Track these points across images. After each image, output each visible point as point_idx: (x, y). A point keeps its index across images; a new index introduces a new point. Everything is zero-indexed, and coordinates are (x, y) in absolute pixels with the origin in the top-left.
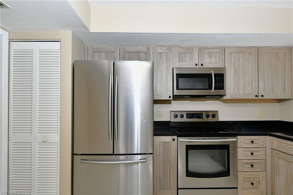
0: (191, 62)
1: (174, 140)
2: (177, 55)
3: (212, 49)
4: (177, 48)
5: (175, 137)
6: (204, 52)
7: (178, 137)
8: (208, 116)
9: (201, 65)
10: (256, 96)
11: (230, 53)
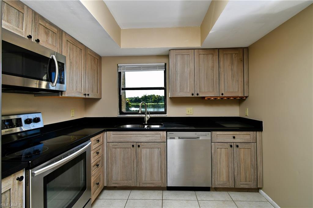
0: (18, 27)
1: (21, 179)
7: (27, 170)
9: (36, 41)
10: (85, 95)
11: (67, 40)
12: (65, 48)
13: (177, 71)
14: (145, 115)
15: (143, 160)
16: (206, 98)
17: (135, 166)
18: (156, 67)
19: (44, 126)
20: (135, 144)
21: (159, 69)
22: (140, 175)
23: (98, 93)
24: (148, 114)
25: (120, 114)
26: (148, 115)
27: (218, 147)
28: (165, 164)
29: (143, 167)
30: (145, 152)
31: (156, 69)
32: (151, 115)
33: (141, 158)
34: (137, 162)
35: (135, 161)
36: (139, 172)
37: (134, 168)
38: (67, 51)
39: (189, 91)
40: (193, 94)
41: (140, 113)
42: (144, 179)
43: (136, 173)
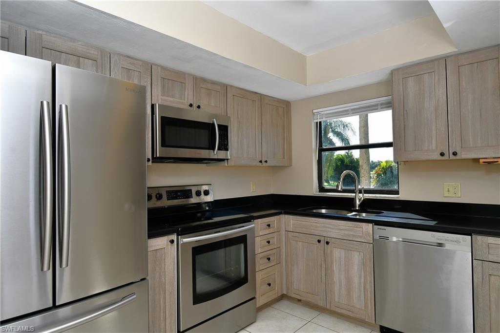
0: (181, 99)
1: (172, 242)
2: (160, 80)
3: (211, 83)
4: (159, 68)
5: (174, 237)
6: (201, 86)
7: (178, 235)
8: (198, 194)
9: (197, 107)
10: (261, 162)
11: (233, 95)
12: (231, 105)
13: (406, 111)
14: (354, 194)
15: (335, 268)
16: (481, 161)
17: (323, 274)
18: (377, 105)
19: (214, 200)
20: (322, 239)
21: (382, 108)
22: (331, 290)
23: (284, 158)
24: (360, 192)
25: (320, 191)
26: (361, 195)
27: (490, 272)
28: (370, 282)
29: (336, 279)
30: (337, 254)
31: (377, 109)
32: (365, 195)
33: (332, 263)
34: (326, 269)
35: (323, 266)
36: (330, 285)
37: (322, 278)
38: (234, 108)
39: (434, 148)
40: (442, 154)
41: (340, 189)
42: (337, 300)
43: (324, 286)
